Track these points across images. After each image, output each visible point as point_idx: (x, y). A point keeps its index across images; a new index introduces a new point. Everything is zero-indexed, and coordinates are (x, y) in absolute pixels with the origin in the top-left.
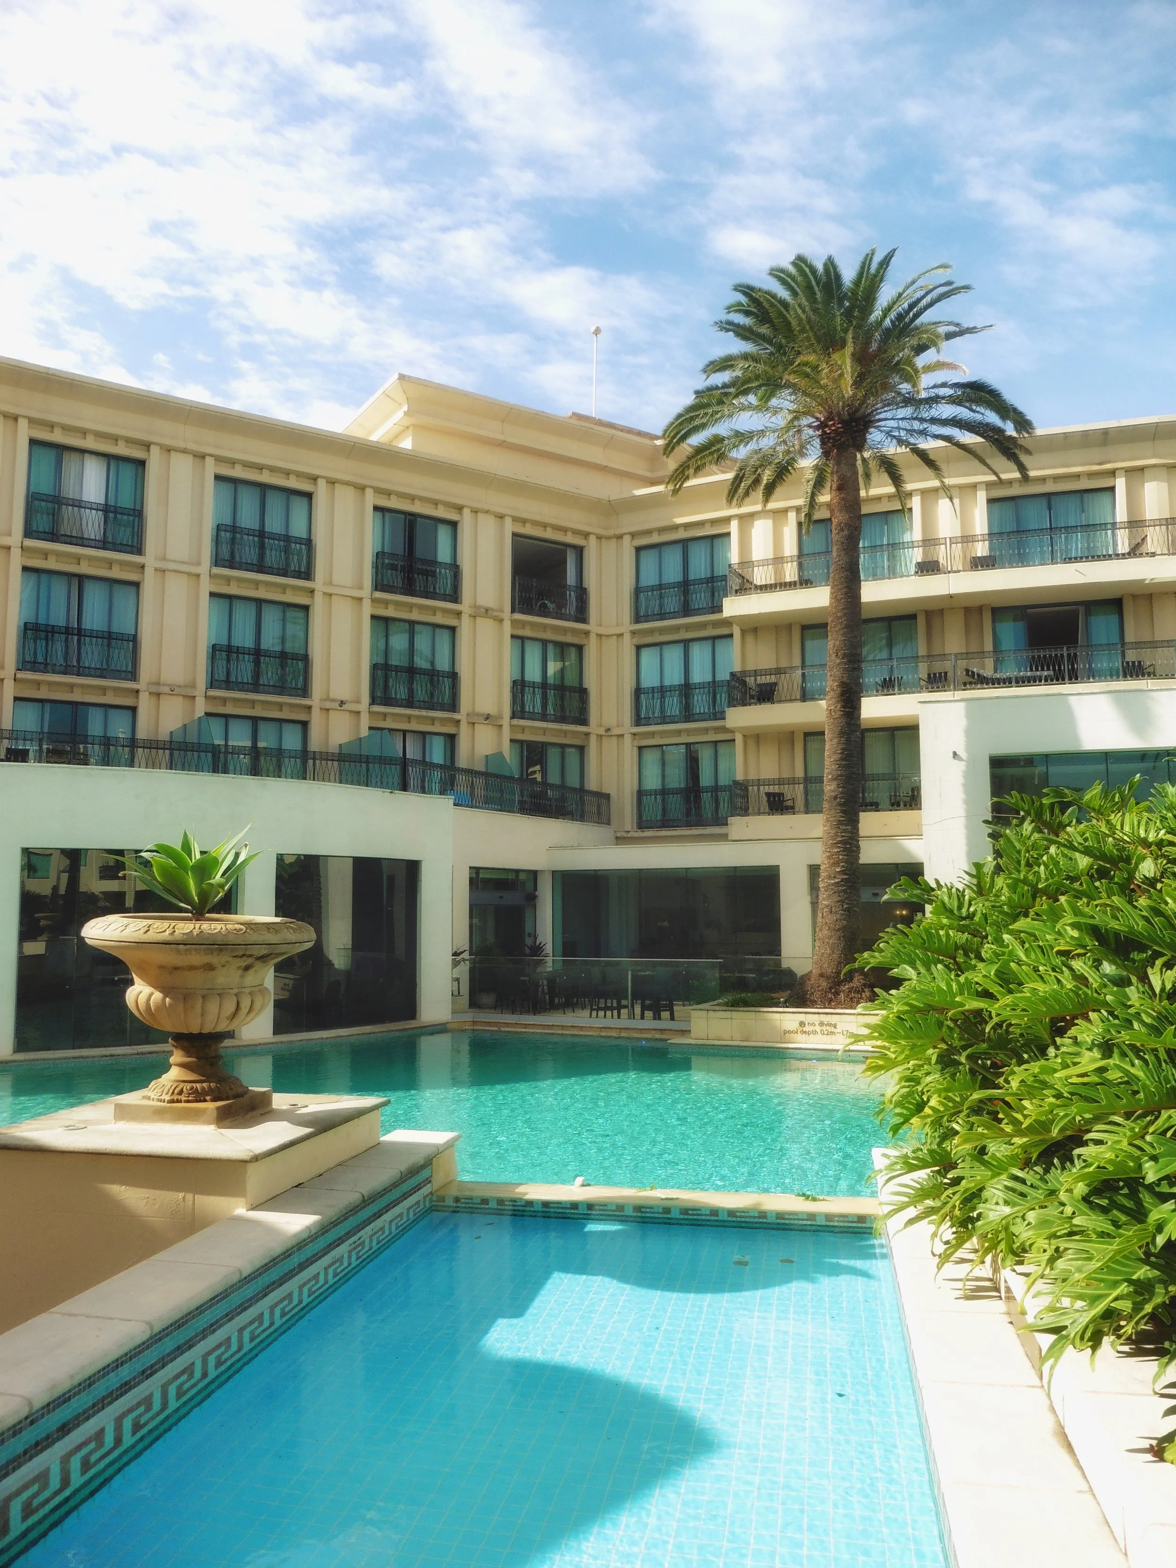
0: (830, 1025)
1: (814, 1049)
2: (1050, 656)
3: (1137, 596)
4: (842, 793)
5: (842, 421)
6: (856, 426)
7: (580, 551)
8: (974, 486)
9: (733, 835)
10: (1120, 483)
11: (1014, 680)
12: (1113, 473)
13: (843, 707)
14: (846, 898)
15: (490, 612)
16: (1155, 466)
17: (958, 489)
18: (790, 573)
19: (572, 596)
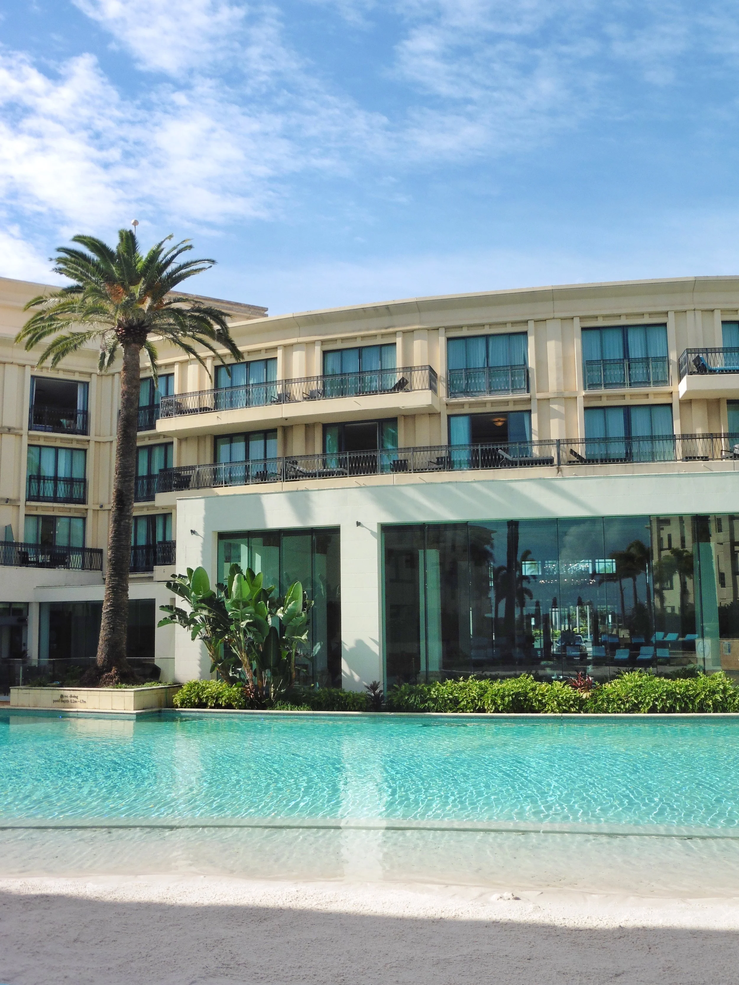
0: (75, 697)
1: (86, 712)
2: (360, 456)
3: (408, 416)
4: (114, 557)
5: (125, 329)
6: (134, 331)
7: (86, 385)
8: (313, 343)
9: (156, 578)
10: (399, 341)
11: (317, 475)
12: (395, 333)
13: (117, 504)
14: (112, 622)
15: (12, 430)
16: (419, 329)
17: (305, 345)
18: (208, 401)
19: (80, 417)
